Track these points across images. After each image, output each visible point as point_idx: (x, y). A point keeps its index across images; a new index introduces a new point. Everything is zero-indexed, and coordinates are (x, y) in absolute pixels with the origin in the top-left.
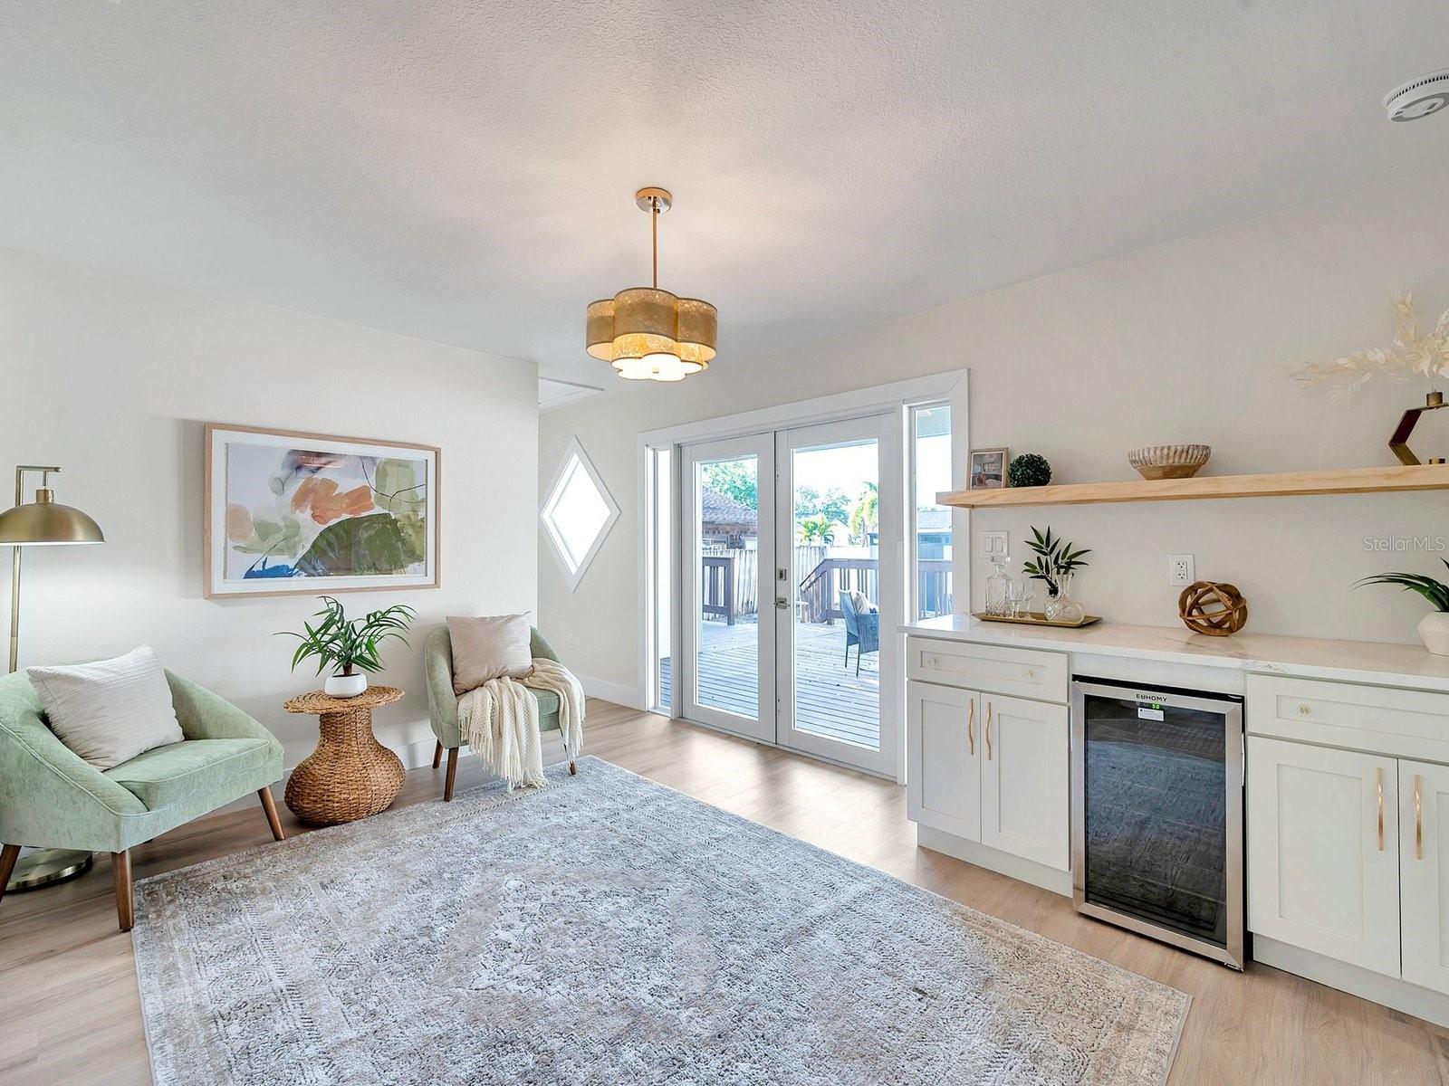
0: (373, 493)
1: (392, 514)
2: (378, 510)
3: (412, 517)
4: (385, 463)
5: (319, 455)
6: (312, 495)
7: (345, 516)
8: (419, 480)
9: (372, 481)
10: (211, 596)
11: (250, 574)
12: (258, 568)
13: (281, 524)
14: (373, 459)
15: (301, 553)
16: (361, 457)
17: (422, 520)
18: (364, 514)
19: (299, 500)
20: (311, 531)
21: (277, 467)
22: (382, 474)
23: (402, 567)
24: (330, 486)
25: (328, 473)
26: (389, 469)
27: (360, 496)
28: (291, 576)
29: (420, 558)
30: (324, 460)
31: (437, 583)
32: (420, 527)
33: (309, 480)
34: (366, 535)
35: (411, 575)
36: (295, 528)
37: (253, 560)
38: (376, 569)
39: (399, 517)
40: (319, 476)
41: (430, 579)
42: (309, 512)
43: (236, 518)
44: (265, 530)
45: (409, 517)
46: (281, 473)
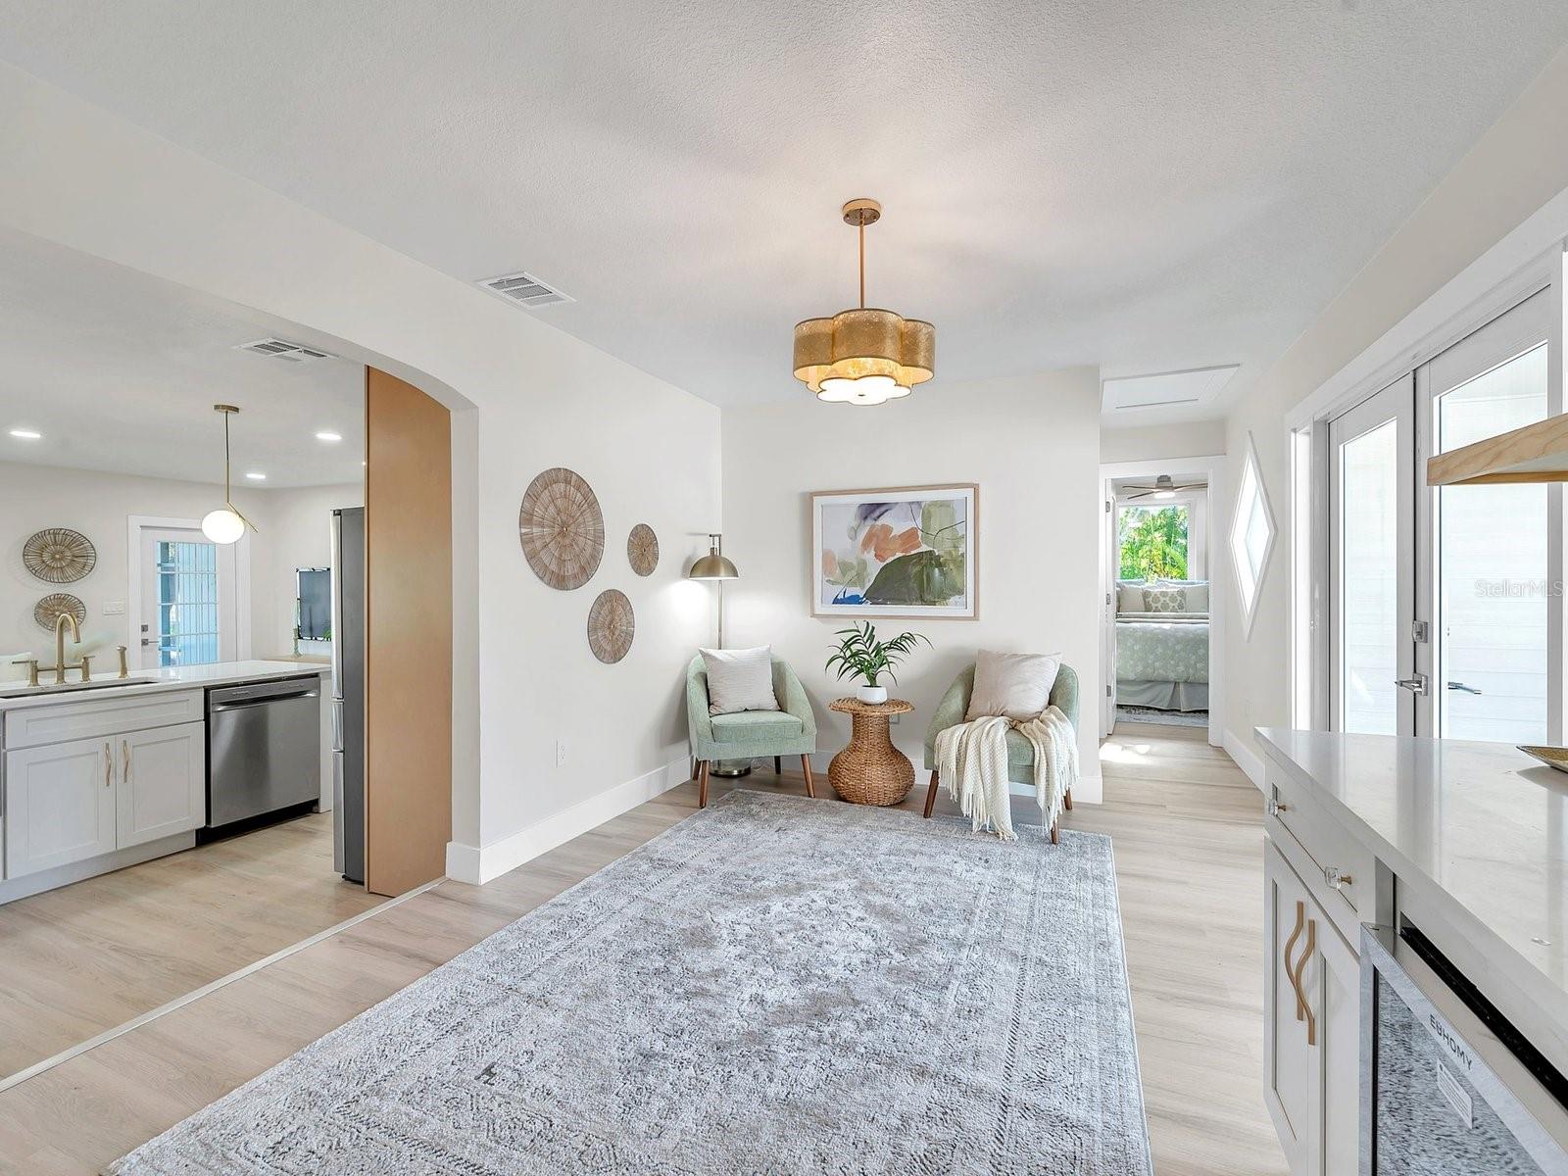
0: (920, 533)
1: (936, 550)
2: (924, 548)
3: (953, 553)
4: (930, 505)
5: (879, 505)
6: (875, 539)
7: (899, 555)
8: (959, 518)
9: (919, 521)
10: (813, 615)
11: (836, 601)
12: (841, 596)
13: (855, 563)
14: (919, 503)
15: (868, 585)
16: (910, 503)
17: (962, 555)
18: (913, 552)
19: (866, 545)
20: (874, 568)
21: (851, 518)
22: (927, 517)
23: (945, 599)
24: (887, 529)
25: (885, 520)
26: (932, 510)
27: (910, 536)
28: (861, 603)
29: (961, 592)
30: (883, 509)
31: (976, 617)
32: (960, 563)
33: (873, 527)
34: (914, 571)
35: (952, 608)
36: (863, 565)
37: (837, 591)
38: (922, 600)
39: (942, 553)
40: (880, 522)
41: (970, 612)
42: (873, 553)
43: (828, 558)
44: (845, 567)
45: (950, 552)
46: (854, 524)
